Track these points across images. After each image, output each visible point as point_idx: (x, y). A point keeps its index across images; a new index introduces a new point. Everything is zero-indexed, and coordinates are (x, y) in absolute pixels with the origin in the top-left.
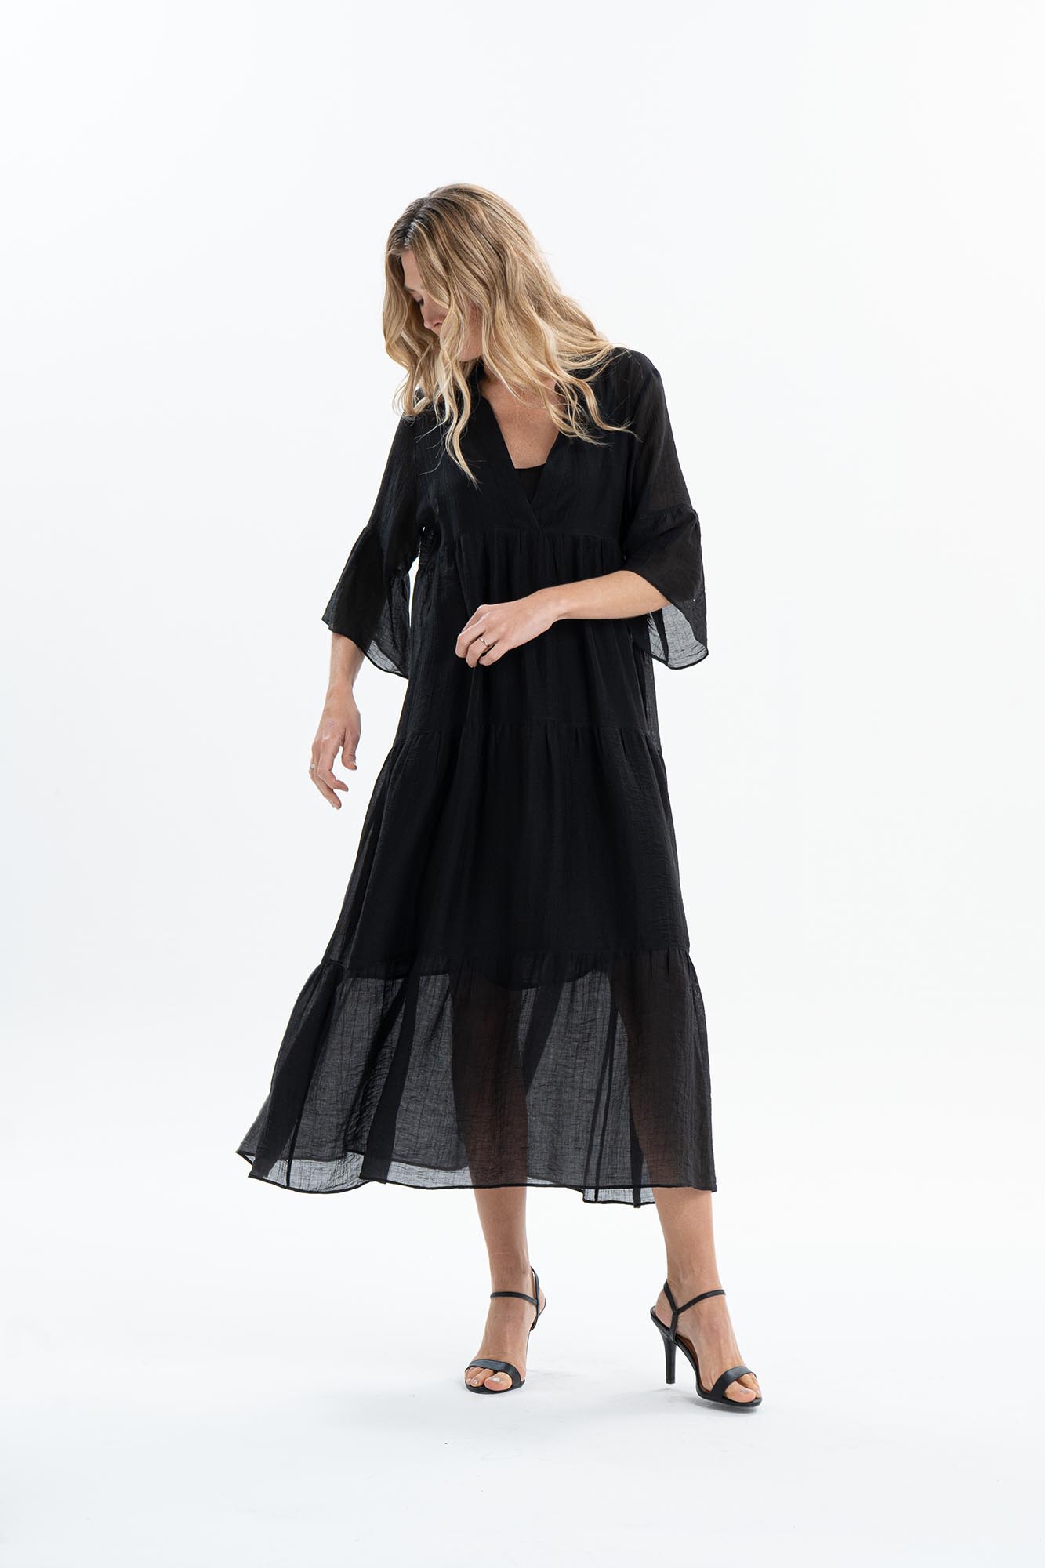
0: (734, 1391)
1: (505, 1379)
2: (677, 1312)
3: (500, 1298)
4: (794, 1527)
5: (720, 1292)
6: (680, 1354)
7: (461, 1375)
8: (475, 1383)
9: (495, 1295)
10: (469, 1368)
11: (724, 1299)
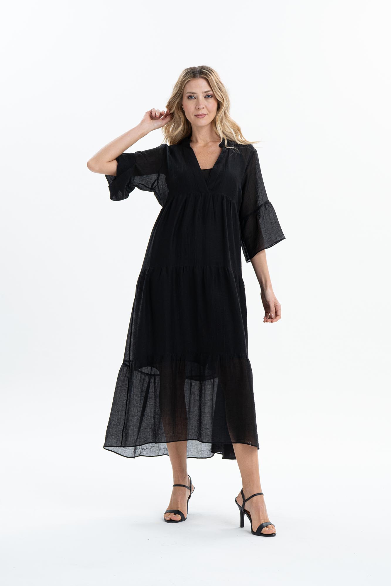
0: (265, 530)
1: (179, 517)
2: (245, 501)
3: (177, 487)
4: (278, 571)
5: (261, 494)
6: (246, 517)
7: (163, 516)
8: (168, 519)
9: (175, 486)
10: (165, 513)
11: (263, 497)
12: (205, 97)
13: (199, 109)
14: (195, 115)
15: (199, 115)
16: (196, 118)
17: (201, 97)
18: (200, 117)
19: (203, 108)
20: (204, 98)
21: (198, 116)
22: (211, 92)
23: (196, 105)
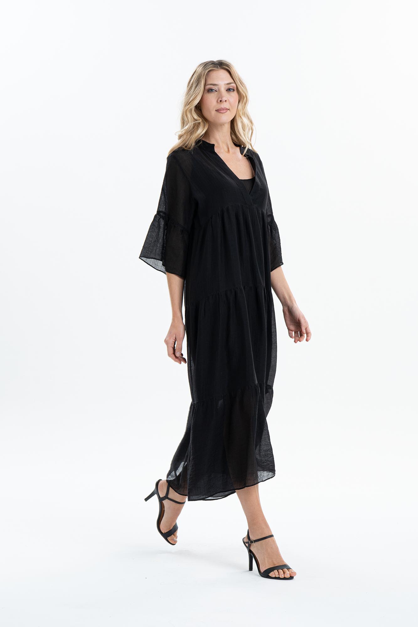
12: (227, 91)
13: (221, 102)
14: (216, 111)
15: (221, 109)
16: (218, 113)
17: (223, 90)
18: (222, 111)
19: (226, 101)
20: (225, 91)
21: (220, 111)
22: (234, 85)
23: (217, 98)
